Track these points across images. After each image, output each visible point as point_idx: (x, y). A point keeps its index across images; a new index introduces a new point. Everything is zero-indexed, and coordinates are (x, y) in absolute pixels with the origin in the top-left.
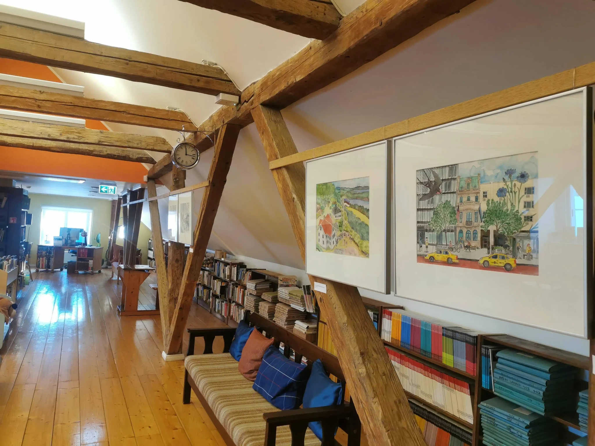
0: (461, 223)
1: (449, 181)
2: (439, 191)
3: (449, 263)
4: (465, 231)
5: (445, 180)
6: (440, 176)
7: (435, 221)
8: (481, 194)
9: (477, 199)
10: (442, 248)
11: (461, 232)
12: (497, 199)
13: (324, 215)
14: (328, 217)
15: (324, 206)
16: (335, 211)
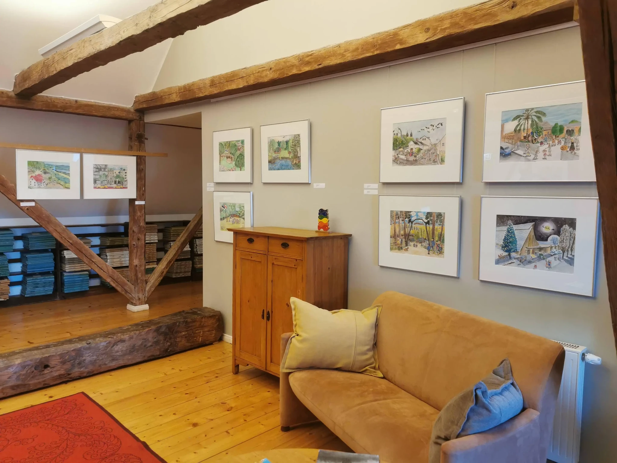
0: (109, 179)
1: (105, 169)
2: (101, 170)
3: (105, 188)
6: (102, 167)
7: (100, 178)
9: (113, 173)
10: (103, 185)
11: (109, 181)
12: (118, 174)
13: (35, 174)
14: (39, 175)
15: (35, 170)
16: (45, 173)
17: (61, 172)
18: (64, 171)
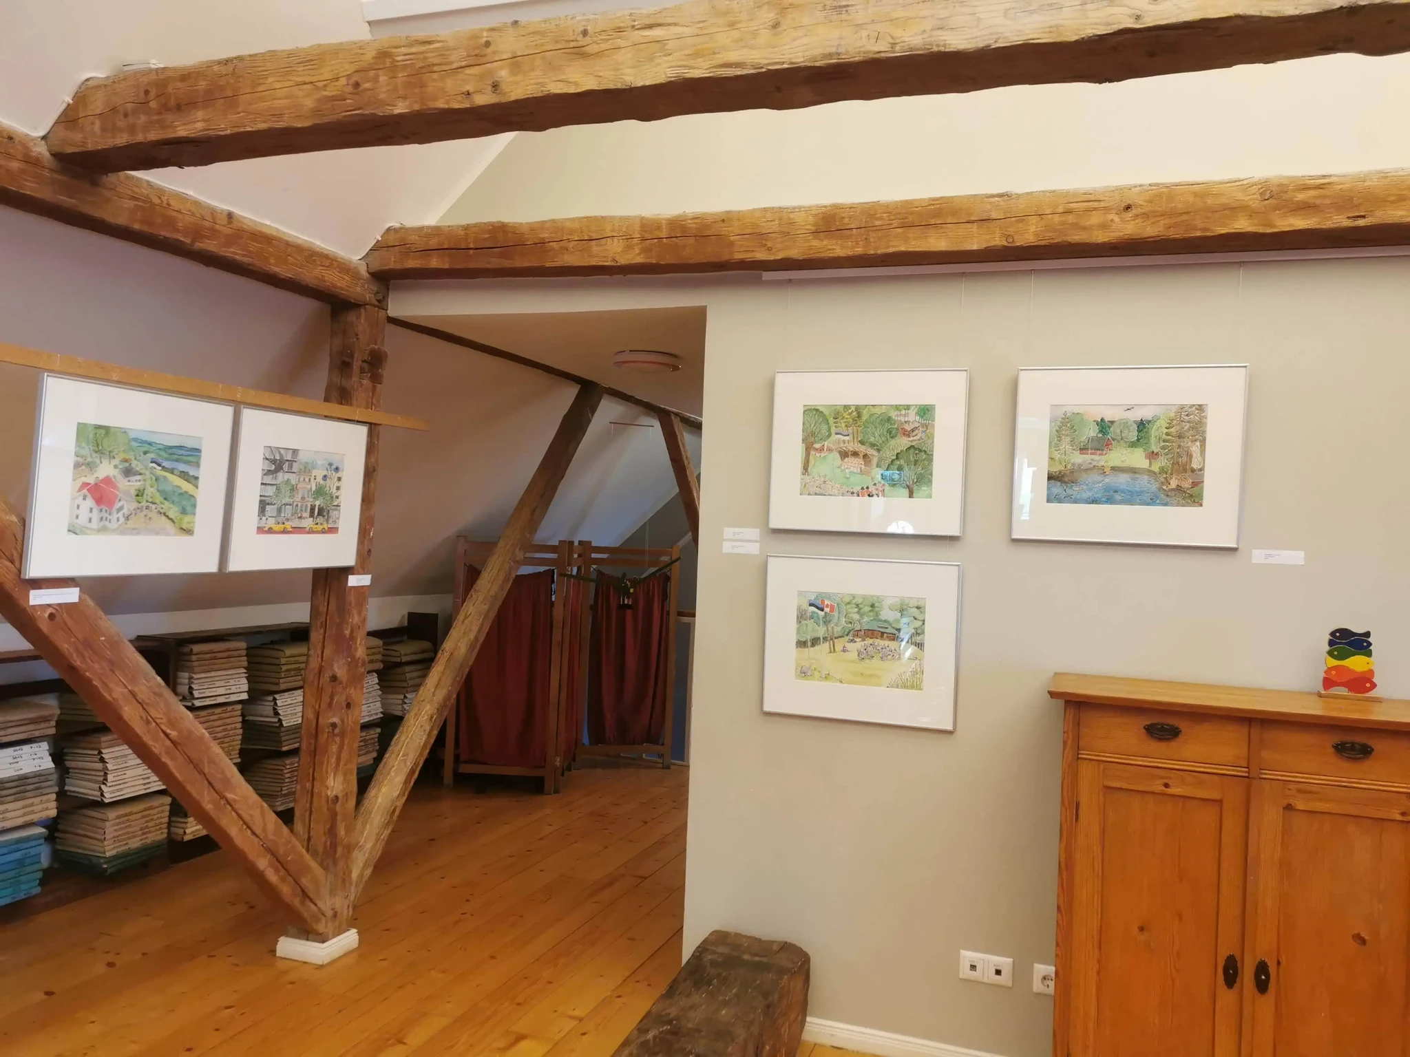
0: (298, 498)
1: (291, 462)
2: (283, 469)
3: (284, 532)
4: (299, 504)
5: (288, 460)
6: (284, 456)
7: (276, 496)
8: (313, 478)
9: (310, 480)
10: (280, 520)
11: (297, 505)
12: (322, 482)
13: (95, 475)
14: (108, 481)
15: (98, 462)
16: (128, 472)
17: (176, 472)
18: (182, 467)
